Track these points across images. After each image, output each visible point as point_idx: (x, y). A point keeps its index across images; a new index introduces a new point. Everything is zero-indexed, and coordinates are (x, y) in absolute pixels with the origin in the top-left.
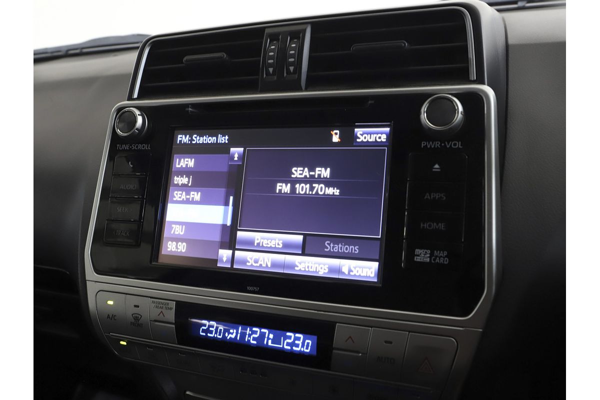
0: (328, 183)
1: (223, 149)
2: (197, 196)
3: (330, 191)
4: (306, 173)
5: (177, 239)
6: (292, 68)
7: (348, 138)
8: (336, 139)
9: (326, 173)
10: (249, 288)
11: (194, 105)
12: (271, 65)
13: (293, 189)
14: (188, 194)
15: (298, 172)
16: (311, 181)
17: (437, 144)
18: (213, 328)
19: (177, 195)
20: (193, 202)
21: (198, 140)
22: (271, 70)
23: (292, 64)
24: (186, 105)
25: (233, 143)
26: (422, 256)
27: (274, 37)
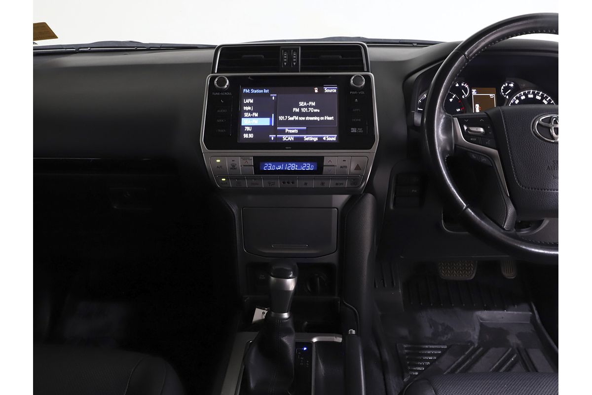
0: (314, 107)
1: (267, 95)
2: (256, 115)
3: (316, 110)
4: (305, 104)
5: (248, 132)
6: (295, 64)
7: (321, 91)
8: (316, 91)
9: (314, 104)
10: (286, 148)
11: (252, 77)
12: (285, 62)
13: (300, 110)
14: (251, 113)
15: (301, 104)
16: (308, 107)
17: (356, 92)
18: (270, 167)
19: (246, 115)
20: (254, 117)
21: (253, 91)
22: (285, 64)
23: (295, 62)
24: (248, 76)
25: (271, 92)
26: (354, 130)
27: (285, 50)
